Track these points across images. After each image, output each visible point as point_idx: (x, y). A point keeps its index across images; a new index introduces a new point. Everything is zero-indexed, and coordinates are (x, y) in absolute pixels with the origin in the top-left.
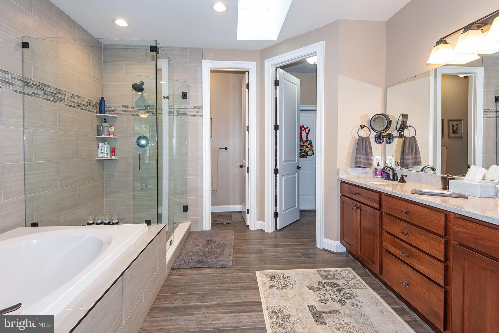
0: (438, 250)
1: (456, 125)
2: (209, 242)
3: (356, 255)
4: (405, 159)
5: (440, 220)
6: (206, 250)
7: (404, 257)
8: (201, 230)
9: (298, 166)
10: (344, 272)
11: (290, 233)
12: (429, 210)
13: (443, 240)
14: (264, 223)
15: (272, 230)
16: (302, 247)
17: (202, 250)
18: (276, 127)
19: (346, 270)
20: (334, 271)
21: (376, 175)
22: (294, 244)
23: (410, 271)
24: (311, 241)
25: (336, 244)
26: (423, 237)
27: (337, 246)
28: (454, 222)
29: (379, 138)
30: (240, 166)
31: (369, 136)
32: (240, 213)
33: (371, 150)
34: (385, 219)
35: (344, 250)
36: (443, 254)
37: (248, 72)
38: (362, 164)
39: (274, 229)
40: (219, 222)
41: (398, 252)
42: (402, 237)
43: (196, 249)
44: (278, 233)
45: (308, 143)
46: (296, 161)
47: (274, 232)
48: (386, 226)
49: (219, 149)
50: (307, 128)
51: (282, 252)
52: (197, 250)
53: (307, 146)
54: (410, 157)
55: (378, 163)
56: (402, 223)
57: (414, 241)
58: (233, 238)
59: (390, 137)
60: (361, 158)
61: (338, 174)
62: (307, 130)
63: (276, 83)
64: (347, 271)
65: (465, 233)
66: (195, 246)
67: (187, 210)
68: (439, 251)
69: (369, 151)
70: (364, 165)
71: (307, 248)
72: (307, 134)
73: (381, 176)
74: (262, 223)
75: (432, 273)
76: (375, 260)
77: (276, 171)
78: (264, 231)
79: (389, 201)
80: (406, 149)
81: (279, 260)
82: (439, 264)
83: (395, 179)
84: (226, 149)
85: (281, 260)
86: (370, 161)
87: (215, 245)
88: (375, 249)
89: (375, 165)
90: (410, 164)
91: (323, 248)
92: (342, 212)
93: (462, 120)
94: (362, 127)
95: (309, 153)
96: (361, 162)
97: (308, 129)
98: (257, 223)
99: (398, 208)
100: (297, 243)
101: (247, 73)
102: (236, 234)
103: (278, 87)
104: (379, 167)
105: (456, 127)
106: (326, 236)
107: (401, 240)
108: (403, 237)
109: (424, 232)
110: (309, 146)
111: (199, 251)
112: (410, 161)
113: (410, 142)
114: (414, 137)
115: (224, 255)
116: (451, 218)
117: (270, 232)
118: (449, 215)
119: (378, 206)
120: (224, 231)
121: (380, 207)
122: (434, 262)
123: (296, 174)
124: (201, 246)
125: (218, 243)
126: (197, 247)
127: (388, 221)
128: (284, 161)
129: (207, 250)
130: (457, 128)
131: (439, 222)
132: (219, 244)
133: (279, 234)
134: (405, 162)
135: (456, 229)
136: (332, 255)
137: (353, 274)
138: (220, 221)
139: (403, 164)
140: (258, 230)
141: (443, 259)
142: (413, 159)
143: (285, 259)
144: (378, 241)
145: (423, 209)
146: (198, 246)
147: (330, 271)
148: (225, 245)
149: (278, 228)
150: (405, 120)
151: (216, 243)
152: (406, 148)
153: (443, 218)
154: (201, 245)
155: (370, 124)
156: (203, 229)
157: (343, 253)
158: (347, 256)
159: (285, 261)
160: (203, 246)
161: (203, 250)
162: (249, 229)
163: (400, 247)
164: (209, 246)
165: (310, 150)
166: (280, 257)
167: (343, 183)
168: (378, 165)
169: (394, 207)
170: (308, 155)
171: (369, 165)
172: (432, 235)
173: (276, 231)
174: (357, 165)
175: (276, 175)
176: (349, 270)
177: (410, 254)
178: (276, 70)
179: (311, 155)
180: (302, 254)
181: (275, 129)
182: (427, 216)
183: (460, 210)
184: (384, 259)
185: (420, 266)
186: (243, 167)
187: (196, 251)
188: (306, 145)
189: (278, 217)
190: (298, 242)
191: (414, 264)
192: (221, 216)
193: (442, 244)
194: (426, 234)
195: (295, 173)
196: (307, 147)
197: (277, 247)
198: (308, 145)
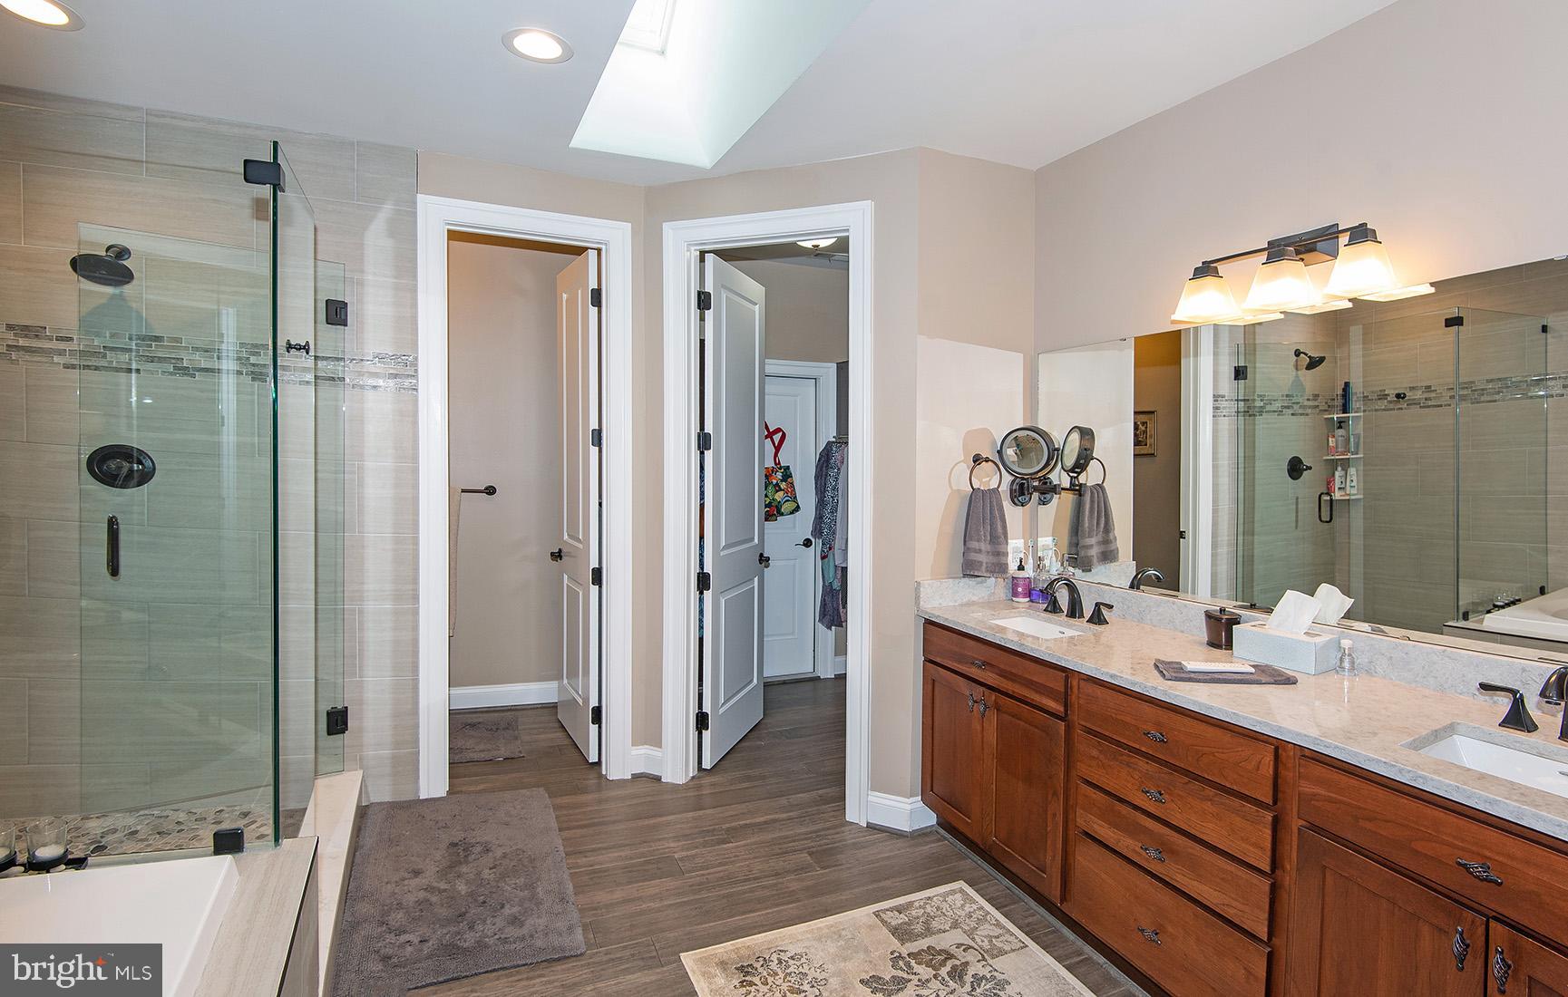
0: (1254, 842)
1: (1143, 423)
2: (460, 852)
3: (978, 841)
4: (1084, 546)
5: (1260, 762)
6: (459, 893)
7: (1149, 859)
8: (410, 797)
9: (761, 555)
10: (949, 899)
11: (748, 778)
12: (1229, 734)
13: (1269, 817)
14: (660, 754)
15: (687, 774)
16: (803, 830)
17: (441, 891)
18: (704, 442)
19: (953, 892)
20: (922, 904)
21: (1015, 594)
22: (775, 821)
23: (1165, 898)
24: (824, 800)
25: (909, 807)
26: (1208, 806)
27: (912, 812)
28: (1302, 770)
29: (1020, 492)
30: (552, 554)
31: (999, 486)
32: (546, 711)
33: (1004, 527)
34: (1084, 746)
35: (930, 819)
36: (1269, 853)
37: (599, 251)
38: (984, 568)
39: (692, 772)
40: (476, 756)
41: (1127, 844)
42: (1139, 800)
43: (413, 892)
44: (708, 780)
45: (779, 475)
46: (756, 541)
47: (693, 777)
48: (1090, 766)
49: (463, 491)
50: (778, 430)
51: (746, 860)
52: (422, 895)
53: (777, 484)
54: (1093, 541)
55: (1021, 562)
56: (1141, 763)
57: (1178, 816)
58: (554, 825)
59: (1048, 490)
60: (980, 551)
61: (917, 598)
62: (777, 438)
63: (704, 301)
64: (958, 896)
65: (1331, 800)
66: (406, 875)
67: (347, 727)
68: (1256, 845)
69: (1000, 530)
70: (987, 571)
71: (819, 831)
72: (778, 449)
73: (1028, 599)
74: (650, 752)
75: (1234, 904)
76: (1048, 862)
77: (703, 582)
78: (658, 779)
79: (1097, 698)
80: (1083, 521)
81: (744, 892)
82: (1255, 881)
83: (1075, 610)
84: (490, 491)
85: (752, 891)
86: (1002, 558)
87: (488, 860)
88: (1049, 829)
89: (1013, 566)
90: (1095, 560)
91: (868, 823)
92: (930, 710)
93: (1153, 412)
94: (977, 460)
95: (786, 507)
96: (981, 563)
97: (781, 433)
98: (634, 752)
99: (1128, 719)
100: (784, 815)
101: (592, 255)
102: (559, 801)
103: (709, 314)
104: (1021, 574)
105: (1143, 428)
106: (879, 783)
107: (1136, 808)
108: (1144, 803)
109: (1210, 792)
110: (783, 485)
111: (434, 899)
112: (1094, 552)
113: (1092, 502)
114: (1100, 486)
115: (539, 904)
116: (1288, 756)
117: (680, 779)
118: (1285, 750)
119: (1062, 709)
120: (507, 795)
121: (1066, 711)
122: (1240, 873)
123: (756, 579)
124: (430, 876)
125: (499, 853)
126: (417, 881)
127: (1095, 753)
128: (727, 547)
129: (462, 888)
130: (1145, 432)
131: (1258, 768)
132: (505, 856)
133: (713, 785)
134: (1082, 553)
135: (1307, 788)
136: (900, 843)
137: (975, 902)
138: (477, 748)
139: (1077, 557)
140: (635, 777)
141: (1267, 869)
142: (1099, 543)
143: (764, 887)
144: (1057, 807)
145: (1211, 729)
146: (417, 873)
147: (910, 904)
148: (532, 860)
149: (707, 764)
150: (1088, 445)
151: (490, 854)
152: (1084, 518)
153: (1269, 759)
154: (431, 870)
155: (998, 452)
156: (417, 790)
157: (929, 830)
158: (939, 840)
159: (767, 893)
160: (443, 874)
161: (445, 890)
162: (600, 776)
163: (1134, 831)
164: (464, 869)
165: (787, 498)
166: (745, 880)
167: (929, 623)
168: (1021, 568)
169: (1114, 715)
170: (782, 514)
171: (999, 568)
172: (1237, 802)
173: (701, 774)
174: (969, 570)
175: (701, 593)
176: (961, 891)
177: (1166, 850)
178: (702, 260)
179: (792, 513)
180: (810, 854)
181: (699, 448)
182: (1220, 750)
183: (1322, 741)
184: (1079, 858)
185: (1195, 883)
186: (564, 558)
187: (419, 903)
188: (775, 482)
189: (707, 729)
190: (783, 809)
191: (1179, 877)
192: (473, 726)
193: (1266, 828)
194: (1216, 799)
195: (752, 579)
196: (778, 488)
197: (724, 842)
198: (782, 481)
